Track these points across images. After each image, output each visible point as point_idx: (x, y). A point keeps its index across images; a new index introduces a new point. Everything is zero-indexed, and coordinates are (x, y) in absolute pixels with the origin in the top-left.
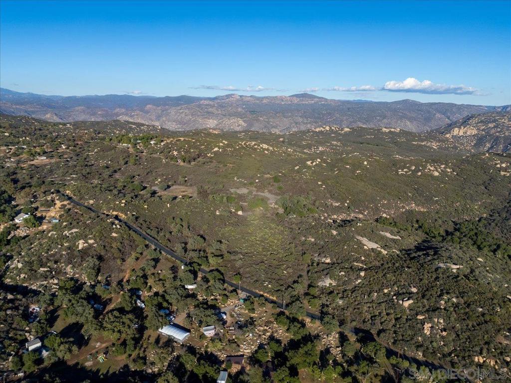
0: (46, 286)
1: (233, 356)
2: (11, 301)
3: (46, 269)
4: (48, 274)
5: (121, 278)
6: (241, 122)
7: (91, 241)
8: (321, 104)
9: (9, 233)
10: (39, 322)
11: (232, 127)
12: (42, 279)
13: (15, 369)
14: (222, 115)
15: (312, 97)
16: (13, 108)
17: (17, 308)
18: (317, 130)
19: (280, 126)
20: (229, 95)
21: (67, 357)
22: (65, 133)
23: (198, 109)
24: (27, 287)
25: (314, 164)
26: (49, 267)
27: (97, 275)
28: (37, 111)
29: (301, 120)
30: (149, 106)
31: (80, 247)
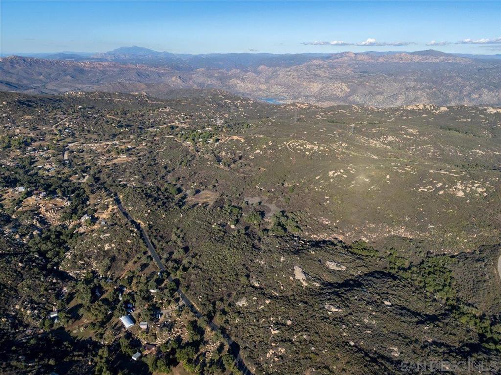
0: (78, 275)
1: (150, 344)
2: (54, 284)
3: (82, 262)
4: (82, 266)
5: (120, 275)
6: (345, 88)
7: (113, 245)
8: (449, 63)
9: (75, 229)
10: (62, 300)
11: (334, 93)
12: (77, 269)
13: (40, 327)
14: (328, 78)
15: (438, 54)
16: (148, 71)
17: (55, 289)
18: (409, 108)
19: (386, 92)
20: (343, 53)
21: (65, 326)
22: (161, 118)
23: (306, 71)
24: (68, 273)
25: (336, 174)
26: (84, 261)
27: (107, 271)
28: (167, 73)
29: (413, 84)
30: (262, 67)
31: (106, 248)
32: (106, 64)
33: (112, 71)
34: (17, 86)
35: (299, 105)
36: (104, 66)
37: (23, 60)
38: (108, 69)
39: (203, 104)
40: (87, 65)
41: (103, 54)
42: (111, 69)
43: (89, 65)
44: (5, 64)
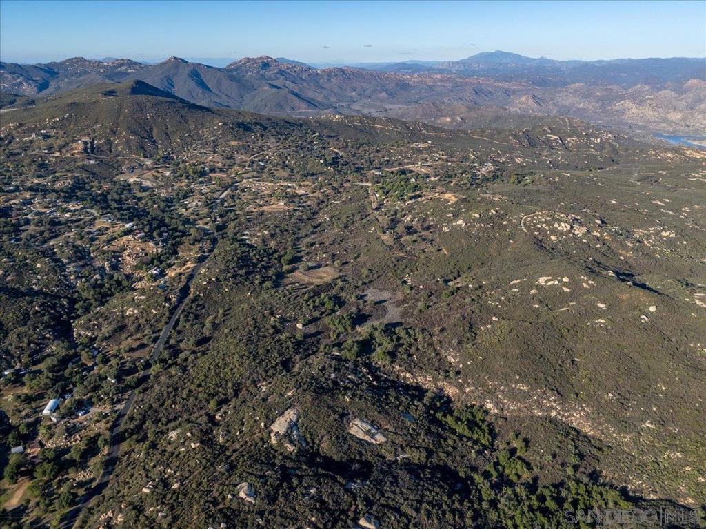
0: (80, 336)
3: (96, 323)
4: (92, 326)
7: (136, 311)
9: (134, 282)
12: (85, 329)
24: (73, 331)
25: (549, 283)
26: (99, 322)
32: (438, 76)
33: (443, 86)
34: (317, 104)
35: (689, 152)
36: (435, 81)
37: (343, 72)
38: (439, 84)
39: (506, 139)
40: (412, 79)
41: (451, 64)
42: (442, 83)
43: (416, 78)
44: (322, 77)
